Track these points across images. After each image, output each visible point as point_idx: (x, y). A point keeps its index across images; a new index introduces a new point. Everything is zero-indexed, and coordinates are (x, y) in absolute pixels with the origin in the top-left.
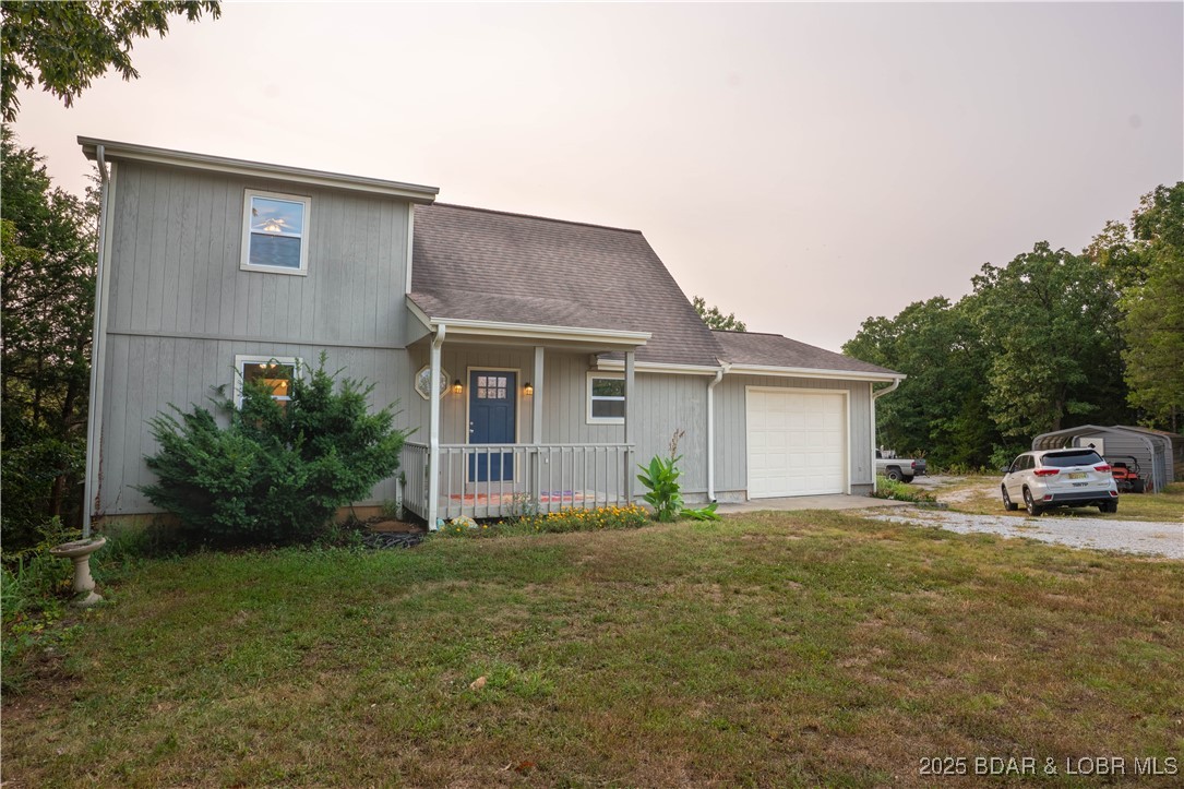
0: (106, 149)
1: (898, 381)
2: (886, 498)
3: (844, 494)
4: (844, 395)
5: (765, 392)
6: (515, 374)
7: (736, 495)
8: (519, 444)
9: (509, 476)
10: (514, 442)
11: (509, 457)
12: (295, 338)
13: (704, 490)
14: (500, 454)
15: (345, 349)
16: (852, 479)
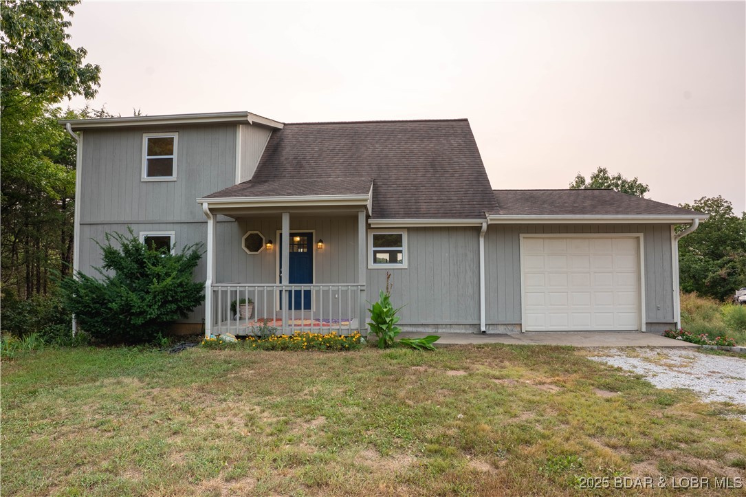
0: (72, 125)
1: (697, 222)
2: (674, 337)
3: (639, 331)
4: (638, 238)
5: (543, 238)
6: (311, 234)
7: (510, 328)
8: (314, 284)
9: (308, 307)
10: (312, 283)
11: (308, 293)
12: (171, 219)
13: (476, 322)
14: (301, 291)
15: (199, 224)
16: (647, 316)
